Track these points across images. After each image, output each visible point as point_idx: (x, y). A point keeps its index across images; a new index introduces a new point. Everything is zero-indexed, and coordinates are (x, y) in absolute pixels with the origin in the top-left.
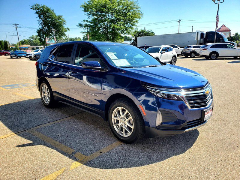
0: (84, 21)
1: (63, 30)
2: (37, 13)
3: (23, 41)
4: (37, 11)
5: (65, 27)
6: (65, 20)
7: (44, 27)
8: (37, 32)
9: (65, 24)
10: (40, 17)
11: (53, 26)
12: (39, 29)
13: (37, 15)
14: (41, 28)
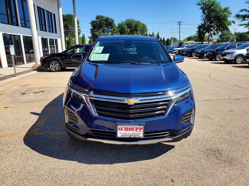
0: (242, 11)
1: (226, 24)
2: (202, 8)
3: (189, 37)
4: (202, 6)
5: (229, 20)
6: (231, 12)
7: (206, 22)
8: (198, 28)
9: (230, 16)
10: (203, 12)
11: (216, 20)
12: (200, 25)
13: (201, 11)
14: (203, 23)
